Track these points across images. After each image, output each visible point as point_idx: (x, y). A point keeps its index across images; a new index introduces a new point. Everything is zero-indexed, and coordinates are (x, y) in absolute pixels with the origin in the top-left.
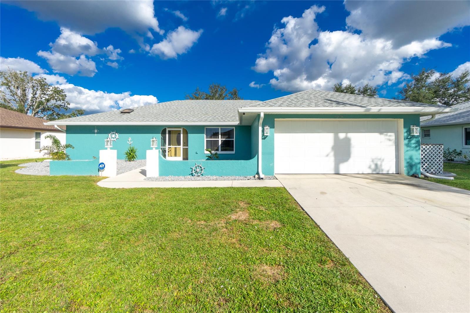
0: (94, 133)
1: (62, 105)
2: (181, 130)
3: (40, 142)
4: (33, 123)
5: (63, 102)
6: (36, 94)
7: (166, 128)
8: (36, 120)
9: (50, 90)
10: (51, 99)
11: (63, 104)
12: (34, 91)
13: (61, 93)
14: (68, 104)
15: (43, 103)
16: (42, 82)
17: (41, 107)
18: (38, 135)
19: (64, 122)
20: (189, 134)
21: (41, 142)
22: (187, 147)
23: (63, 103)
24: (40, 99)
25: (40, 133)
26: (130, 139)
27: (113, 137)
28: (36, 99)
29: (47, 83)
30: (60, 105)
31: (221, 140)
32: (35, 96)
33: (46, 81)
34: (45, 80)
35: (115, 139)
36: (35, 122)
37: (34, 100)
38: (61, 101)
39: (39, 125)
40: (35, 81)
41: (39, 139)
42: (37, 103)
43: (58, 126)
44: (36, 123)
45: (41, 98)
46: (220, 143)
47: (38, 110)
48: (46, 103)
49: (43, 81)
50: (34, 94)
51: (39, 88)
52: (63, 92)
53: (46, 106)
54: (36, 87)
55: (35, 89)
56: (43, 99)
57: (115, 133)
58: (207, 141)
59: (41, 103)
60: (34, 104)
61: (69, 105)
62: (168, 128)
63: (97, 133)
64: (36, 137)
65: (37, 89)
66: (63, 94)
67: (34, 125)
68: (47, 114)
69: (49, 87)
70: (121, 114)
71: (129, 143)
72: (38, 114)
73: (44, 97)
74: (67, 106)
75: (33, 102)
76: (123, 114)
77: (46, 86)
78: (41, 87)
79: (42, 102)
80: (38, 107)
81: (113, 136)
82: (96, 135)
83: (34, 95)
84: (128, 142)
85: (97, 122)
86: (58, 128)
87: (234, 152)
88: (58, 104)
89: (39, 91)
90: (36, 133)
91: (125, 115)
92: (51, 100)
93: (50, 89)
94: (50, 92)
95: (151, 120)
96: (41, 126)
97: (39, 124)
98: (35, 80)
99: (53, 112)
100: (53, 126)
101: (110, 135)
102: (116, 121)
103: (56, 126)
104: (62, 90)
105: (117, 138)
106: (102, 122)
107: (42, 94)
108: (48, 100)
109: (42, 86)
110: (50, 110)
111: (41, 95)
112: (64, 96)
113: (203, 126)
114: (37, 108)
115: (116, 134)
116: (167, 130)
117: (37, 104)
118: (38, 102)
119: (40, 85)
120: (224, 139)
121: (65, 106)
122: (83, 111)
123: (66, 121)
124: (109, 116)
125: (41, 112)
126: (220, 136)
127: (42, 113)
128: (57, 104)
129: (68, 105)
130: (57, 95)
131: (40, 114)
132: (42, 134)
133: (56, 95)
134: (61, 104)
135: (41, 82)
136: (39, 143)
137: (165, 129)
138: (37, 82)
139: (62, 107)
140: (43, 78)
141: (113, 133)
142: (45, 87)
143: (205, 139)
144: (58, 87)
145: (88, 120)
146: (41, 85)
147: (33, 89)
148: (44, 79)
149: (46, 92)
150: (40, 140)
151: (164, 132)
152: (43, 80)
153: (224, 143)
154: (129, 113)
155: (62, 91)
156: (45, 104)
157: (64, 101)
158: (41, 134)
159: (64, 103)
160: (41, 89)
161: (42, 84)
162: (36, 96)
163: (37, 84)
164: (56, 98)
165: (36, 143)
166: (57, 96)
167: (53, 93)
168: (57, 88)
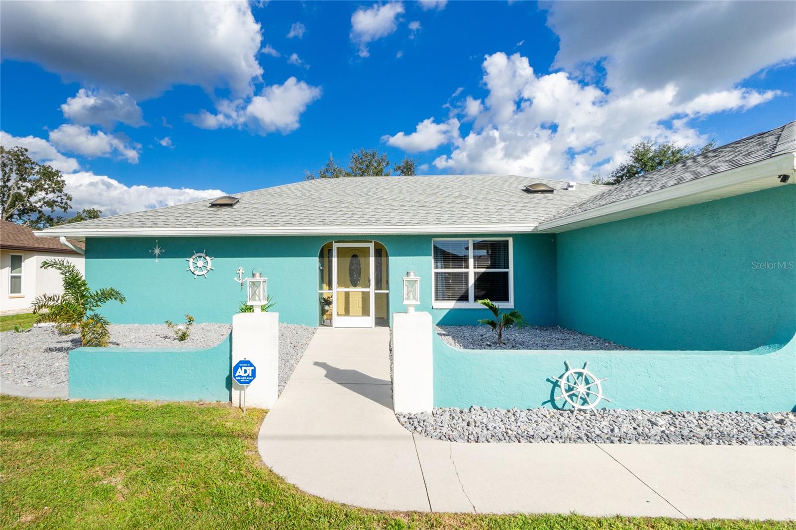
0: (154, 257)
1: (57, 202)
2: (371, 246)
3: (20, 277)
4: (5, 235)
5: (59, 194)
6: (8, 180)
7: (332, 242)
8: (11, 228)
9: (35, 172)
10: (36, 189)
11: (59, 199)
12: (5, 174)
13: (55, 177)
14: (68, 199)
15: (22, 197)
16: (21, 157)
17: (19, 206)
18: (16, 262)
19: (81, 228)
20: (390, 258)
21: (22, 277)
22: (387, 291)
23: (58, 196)
24: (16, 189)
25: (21, 256)
26: (241, 272)
27: (199, 266)
28: (9, 190)
29: (29, 159)
30: (53, 200)
31: (475, 273)
32: (7, 184)
33: (28, 154)
34: (25, 153)
35: (205, 272)
36: (10, 233)
37: (6, 191)
38: (55, 193)
39: (17, 239)
40: (7, 155)
41: (18, 270)
42: (11, 197)
43: (69, 239)
44: (12, 234)
45: (19, 188)
46: (472, 281)
47: (12, 211)
48: (28, 198)
49: (22, 155)
50: (5, 180)
51: (15, 168)
52: (60, 175)
53: (28, 205)
54: (9, 166)
55: (7, 170)
56: (23, 189)
57: (203, 255)
58: (436, 274)
59: (18, 198)
60: (4, 199)
61: (71, 200)
62: (336, 242)
63: (161, 256)
64: (12, 267)
65: (11, 169)
66: (59, 179)
67: (10, 241)
68: (29, 219)
69: (33, 166)
70: (211, 209)
71: (238, 281)
72: (13, 220)
73: (24, 186)
74: (66, 203)
75: (4, 195)
76: (219, 210)
77: (28, 164)
78: (19, 167)
79: (20, 194)
80: (13, 205)
81: (200, 263)
82: (157, 260)
83: (5, 182)
84: (235, 278)
85: (162, 227)
86: (67, 243)
87: (510, 304)
88: (50, 200)
89: (14, 173)
90: (13, 257)
91: (223, 210)
92: (37, 191)
93: (35, 170)
94: (35, 176)
95: (295, 222)
96: (22, 241)
97: (18, 236)
98: (7, 153)
99: (41, 214)
100: (57, 239)
101: (191, 260)
102: (208, 224)
103: (63, 240)
104: (57, 171)
105: (208, 269)
106: (174, 227)
107: (20, 180)
108: (31, 192)
109: (20, 165)
110: (35, 211)
111: (18, 181)
112: (60, 183)
113: (428, 237)
114: (11, 208)
115: (207, 258)
116: (335, 246)
117: (10, 199)
118: (12, 195)
119: (16, 162)
120: (483, 270)
121: (62, 203)
122: (97, 212)
123: (86, 227)
124: (186, 215)
125: (18, 215)
126: (471, 261)
127: (20, 218)
128: (48, 199)
129: (68, 201)
130: (47, 182)
131: (17, 219)
132: (25, 259)
133: (45, 181)
134: (56, 200)
135: (18, 157)
136: (19, 279)
137: (331, 245)
138: (10, 157)
139: (57, 204)
140: (21, 148)
141: (200, 257)
142: (26, 165)
143: (434, 271)
144: (50, 166)
145: (140, 223)
146: (19, 162)
147: (3, 170)
148: (23, 150)
149: (27, 177)
150: (21, 272)
151: (325, 254)
152: (21, 152)
153: (481, 279)
154: (231, 205)
155: (57, 173)
156: (26, 199)
157: (61, 192)
158: (22, 261)
159: (60, 196)
160: (19, 170)
161: (20, 160)
162: (9, 184)
163: (11, 160)
164: (46, 186)
165: (13, 279)
166: (48, 184)
167: (41, 178)
168: (48, 168)
